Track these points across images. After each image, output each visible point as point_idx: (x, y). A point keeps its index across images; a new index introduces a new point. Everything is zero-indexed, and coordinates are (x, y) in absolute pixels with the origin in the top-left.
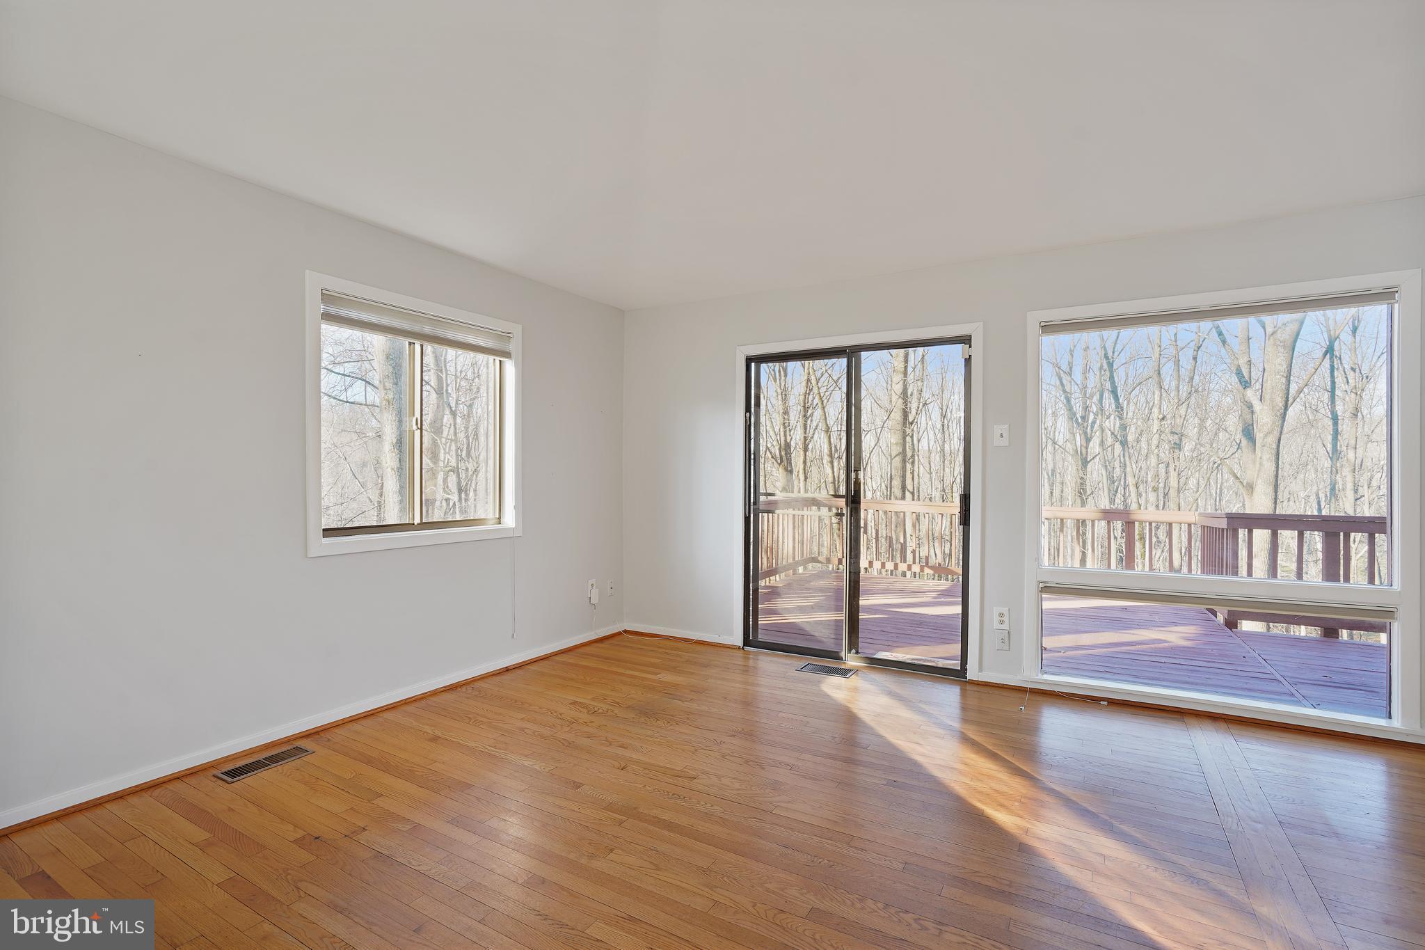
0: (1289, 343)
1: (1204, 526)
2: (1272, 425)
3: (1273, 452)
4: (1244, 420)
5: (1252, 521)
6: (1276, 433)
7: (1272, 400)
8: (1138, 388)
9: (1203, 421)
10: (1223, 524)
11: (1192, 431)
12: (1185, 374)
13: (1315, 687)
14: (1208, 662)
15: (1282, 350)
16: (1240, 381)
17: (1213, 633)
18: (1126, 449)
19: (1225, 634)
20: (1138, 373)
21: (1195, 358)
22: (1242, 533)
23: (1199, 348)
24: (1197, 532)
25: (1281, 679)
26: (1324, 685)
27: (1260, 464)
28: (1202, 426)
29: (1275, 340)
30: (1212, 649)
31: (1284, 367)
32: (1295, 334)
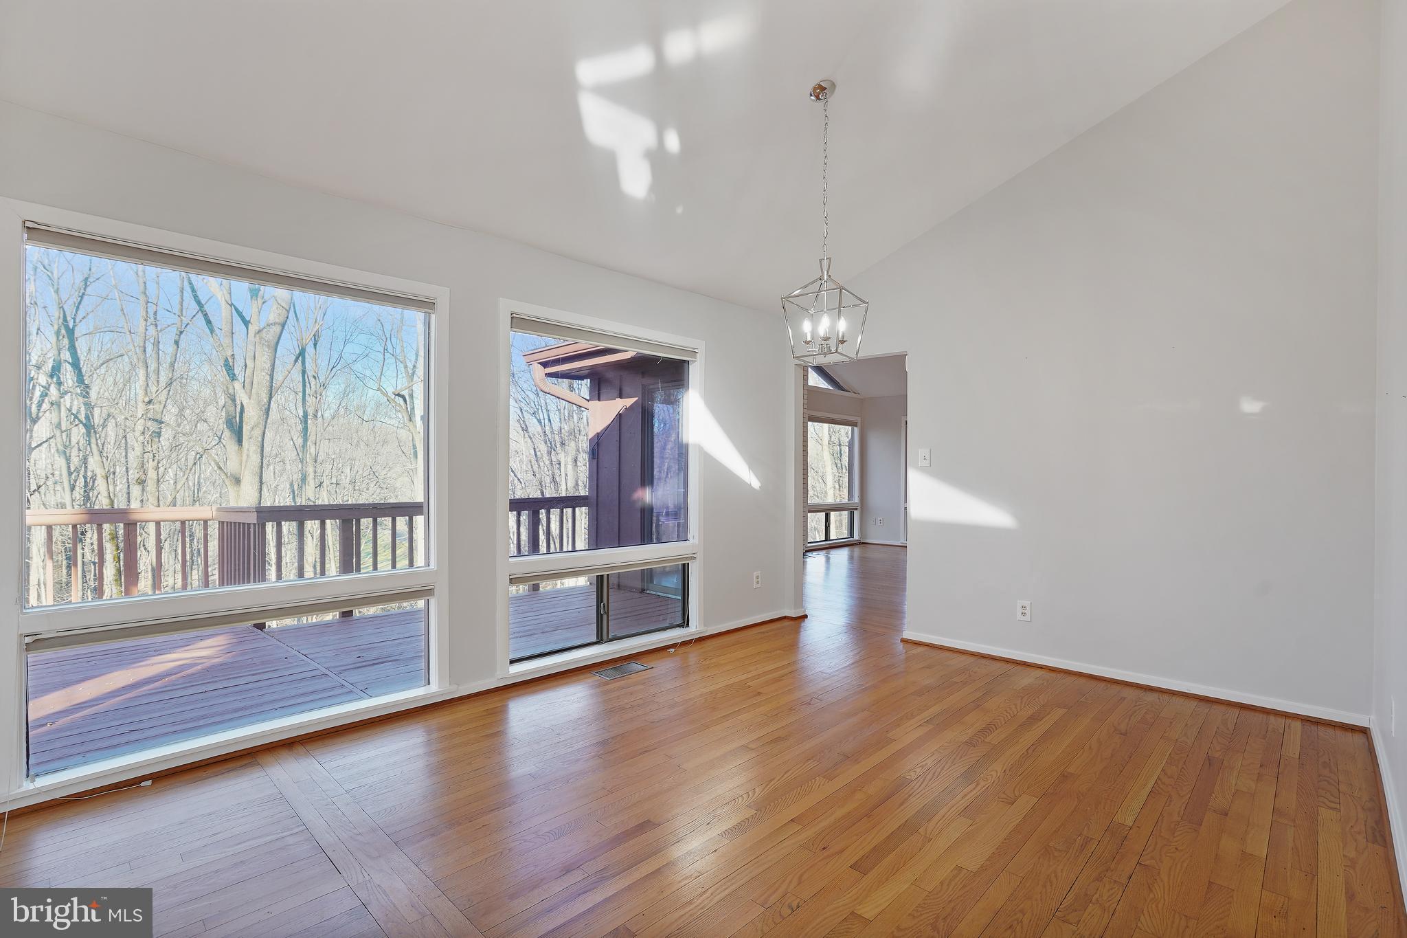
0: (273, 344)
1: (223, 522)
2: (258, 419)
3: (259, 444)
4: (227, 412)
5: (278, 514)
6: (261, 427)
7: (258, 395)
8: (105, 366)
9: (182, 410)
10: (252, 519)
11: (169, 418)
12: (166, 360)
13: (356, 671)
14: (253, 675)
15: (267, 349)
16: (228, 373)
17: (246, 639)
18: (93, 434)
19: (255, 637)
20: (105, 348)
21: (177, 343)
22: (270, 528)
23: (181, 333)
24: (214, 531)
25: (327, 672)
26: (358, 667)
27: (248, 455)
28: (181, 414)
29: (261, 338)
30: (252, 659)
31: (268, 366)
32: (278, 336)
